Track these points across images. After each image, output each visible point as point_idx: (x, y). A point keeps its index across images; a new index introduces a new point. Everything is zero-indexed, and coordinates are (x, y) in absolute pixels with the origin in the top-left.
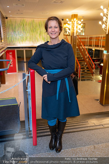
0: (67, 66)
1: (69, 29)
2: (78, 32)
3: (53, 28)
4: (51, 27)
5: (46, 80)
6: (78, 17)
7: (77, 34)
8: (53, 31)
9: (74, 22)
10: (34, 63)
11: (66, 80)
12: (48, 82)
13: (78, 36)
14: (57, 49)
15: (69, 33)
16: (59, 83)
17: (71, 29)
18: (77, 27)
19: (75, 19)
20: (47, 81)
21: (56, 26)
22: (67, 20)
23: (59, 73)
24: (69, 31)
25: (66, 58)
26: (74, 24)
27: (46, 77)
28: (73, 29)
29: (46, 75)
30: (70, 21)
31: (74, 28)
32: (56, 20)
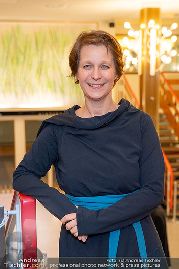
0: (138, 185)
1: (134, 55)
2: (161, 62)
3: (96, 67)
4: (89, 66)
5: (75, 231)
6: (161, 16)
7: (161, 69)
8: (96, 77)
9: (150, 31)
10: (32, 177)
11: (138, 228)
12: (80, 238)
13: (162, 73)
14: (106, 129)
15: (132, 64)
16: (114, 238)
17: (139, 54)
18: (158, 47)
19: (152, 23)
20: (76, 234)
21: (104, 62)
22: (127, 25)
23: (115, 206)
24: (135, 61)
25: (137, 158)
26: (148, 37)
27: (74, 223)
28: (145, 53)
29: (72, 216)
30: (136, 27)
31: (148, 50)
32: (107, 46)
